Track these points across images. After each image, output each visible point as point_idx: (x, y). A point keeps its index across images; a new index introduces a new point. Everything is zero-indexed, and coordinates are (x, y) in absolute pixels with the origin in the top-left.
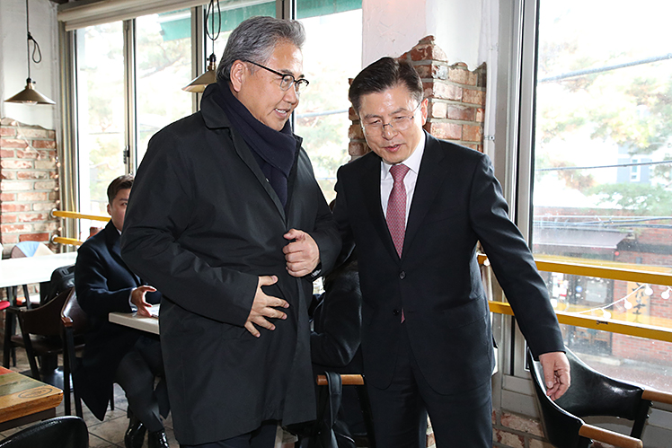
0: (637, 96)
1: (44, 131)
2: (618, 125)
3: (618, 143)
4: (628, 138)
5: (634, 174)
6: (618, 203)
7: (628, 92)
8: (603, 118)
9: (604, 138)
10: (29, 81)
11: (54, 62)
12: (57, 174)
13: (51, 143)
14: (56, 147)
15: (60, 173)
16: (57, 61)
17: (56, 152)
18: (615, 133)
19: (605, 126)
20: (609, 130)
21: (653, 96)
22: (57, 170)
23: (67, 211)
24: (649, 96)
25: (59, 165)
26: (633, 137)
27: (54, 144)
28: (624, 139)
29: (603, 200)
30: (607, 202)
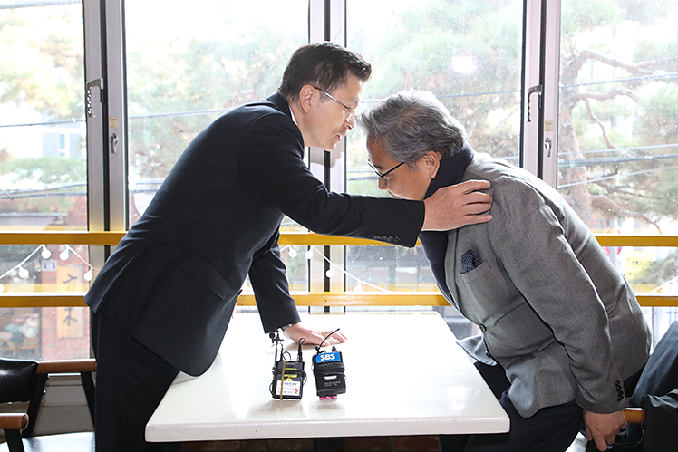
0: (53, 55)
2: (33, 87)
3: (36, 109)
4: (46, 104)
5: (62, 151)
6: (40, 180)
7: (42, 50)
8: (14, 77)
9: (18, 102)
18: (30, 97)
19: (17, 89)
20: (22, 94)
21: (72, 57)
24: (67, 57)
26: (51, 103)
28: (41, 105)
29: (22, 177)
30: (26, 179)
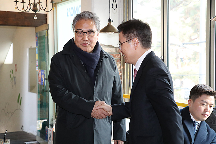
1: (114, 48)
10: (110, 20)
11: (120, 9)
12: (121, 73)
13: (118, 55)
14: (120, 57)
15: (122, 72)
16: (122, 8)
17: (120, 60)
22: (121, 70)
23: (126, 94)
25: (122, 67)
27: (119, 56)
